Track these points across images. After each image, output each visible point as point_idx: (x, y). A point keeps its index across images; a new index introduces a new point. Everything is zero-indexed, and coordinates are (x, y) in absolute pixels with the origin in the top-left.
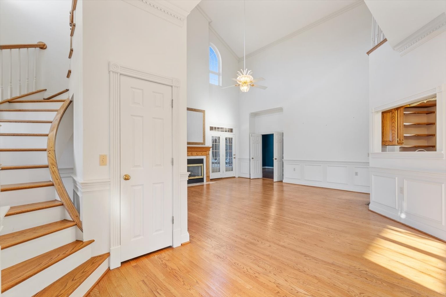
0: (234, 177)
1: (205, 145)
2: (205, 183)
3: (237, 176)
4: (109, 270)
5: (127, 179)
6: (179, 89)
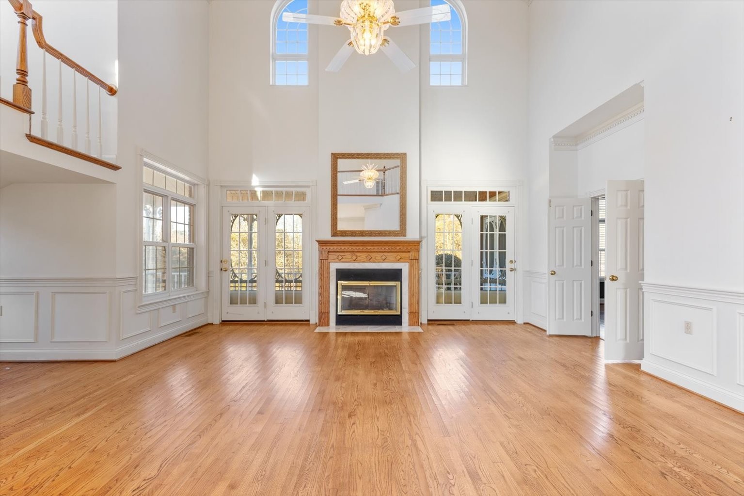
0: (513, 322)
1: (404, 235)
2: (405, 327)
3: (520, 321)
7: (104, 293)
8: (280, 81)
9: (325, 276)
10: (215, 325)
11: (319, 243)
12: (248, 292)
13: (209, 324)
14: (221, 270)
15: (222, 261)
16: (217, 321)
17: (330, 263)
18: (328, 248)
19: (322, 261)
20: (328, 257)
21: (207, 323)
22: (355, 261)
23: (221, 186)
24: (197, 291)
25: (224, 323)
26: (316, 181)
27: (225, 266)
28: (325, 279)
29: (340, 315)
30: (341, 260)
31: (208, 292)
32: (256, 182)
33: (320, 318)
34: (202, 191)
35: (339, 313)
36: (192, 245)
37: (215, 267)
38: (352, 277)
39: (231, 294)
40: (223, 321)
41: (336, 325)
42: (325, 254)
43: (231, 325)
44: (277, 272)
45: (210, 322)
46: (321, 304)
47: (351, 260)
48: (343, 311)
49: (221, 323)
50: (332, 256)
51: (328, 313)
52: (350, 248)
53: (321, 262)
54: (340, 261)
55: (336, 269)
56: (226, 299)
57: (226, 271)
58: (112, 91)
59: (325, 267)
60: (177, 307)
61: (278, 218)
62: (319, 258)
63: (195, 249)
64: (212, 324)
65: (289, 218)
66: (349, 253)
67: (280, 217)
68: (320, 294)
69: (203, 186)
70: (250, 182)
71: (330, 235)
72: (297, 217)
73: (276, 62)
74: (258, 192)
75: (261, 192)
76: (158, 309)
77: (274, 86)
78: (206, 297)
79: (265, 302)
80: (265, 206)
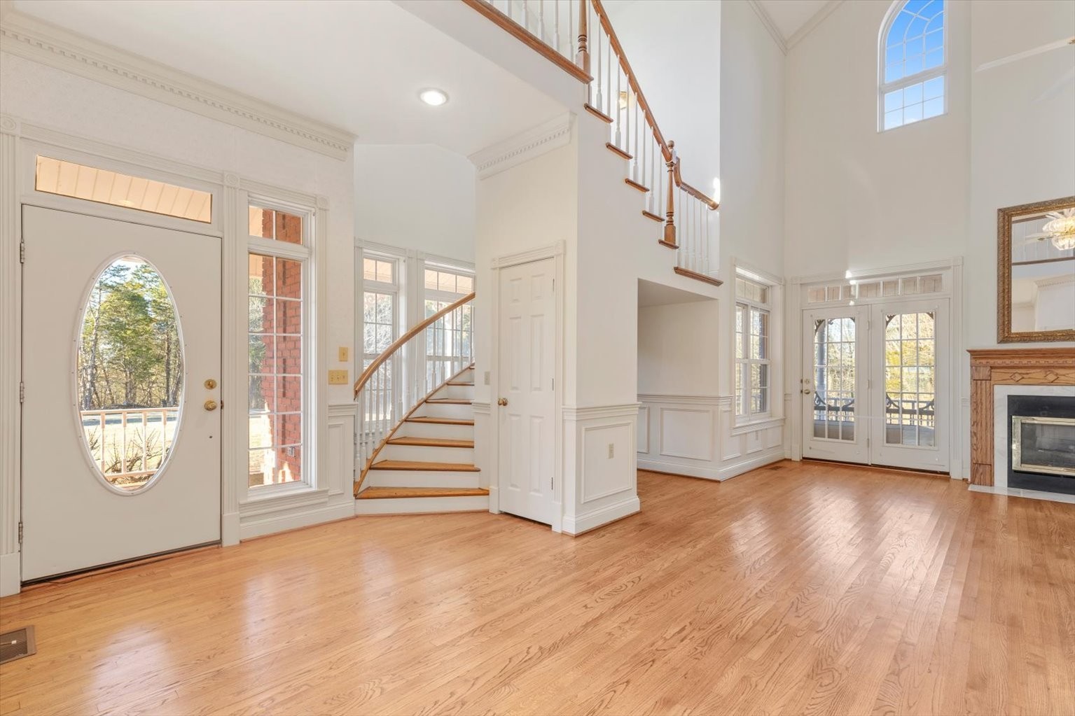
4: (487, 511)
5: (505, 404)
6: (565, 254)
8: (892, 121)
9: (984, 407)
10: (794, 461)
11: (972, 355)
12: (840, 424)
13: (785, 460)
14: (802, 392)
15: (802, 382)
16: (797, 458)
17: (996, 387)
18: (992, 362)
19: (979, 382)
20: (990, 376)
21: (783, 458)
22: (1052, 383)
23: (801, 284)
24: (771, 416)
25: (806, 460)
26: (963, 258)
27: (806, 387)
28: (984, 411)
29: (1015, 471)
30: (1020, 382)
31: (784, 420)
32: (849, 274)
33: (974, 472)
34: (777, 295)
35: (1015, 467)
36: (765, 362)
37: (795, 388)
38: (1045, 409)
39: (815, 424)
40: (804, 458)
41: (1008, 486)
42: (984, 372)
43: (817, 465)
44: (887, 397)
45: (787, 457)
46: (976, 450)
47: (1043, 381)
48: (1023, 465)
49: (801, 461)
50: (996, 375)
51: (991, 465)
52: (1042, 362)
53: (976, 384)
54: (1017, 383)
55: (1009, 396)
56: (809, 430)
57: (808, 393)
58: (715, 207)
59: (984, 393)
60: (760, 433)
61: (888, 319)
62: (972, 377)
63: (769, 367)
64: (790, 460)
65: (909, 319)
66: (1039, 370)
67: (891, 317)
68: (974, 434)
69: (779, 286)
70: (845, 275)
71: (996, 342)
72: (924, 317)
73: (886, 95)
74: (855, 286)
75: (861, 286)
76: (746, 434)
77: (883, 132)
78: (782, 426)
79: (868, 439)
80: (868, 305)
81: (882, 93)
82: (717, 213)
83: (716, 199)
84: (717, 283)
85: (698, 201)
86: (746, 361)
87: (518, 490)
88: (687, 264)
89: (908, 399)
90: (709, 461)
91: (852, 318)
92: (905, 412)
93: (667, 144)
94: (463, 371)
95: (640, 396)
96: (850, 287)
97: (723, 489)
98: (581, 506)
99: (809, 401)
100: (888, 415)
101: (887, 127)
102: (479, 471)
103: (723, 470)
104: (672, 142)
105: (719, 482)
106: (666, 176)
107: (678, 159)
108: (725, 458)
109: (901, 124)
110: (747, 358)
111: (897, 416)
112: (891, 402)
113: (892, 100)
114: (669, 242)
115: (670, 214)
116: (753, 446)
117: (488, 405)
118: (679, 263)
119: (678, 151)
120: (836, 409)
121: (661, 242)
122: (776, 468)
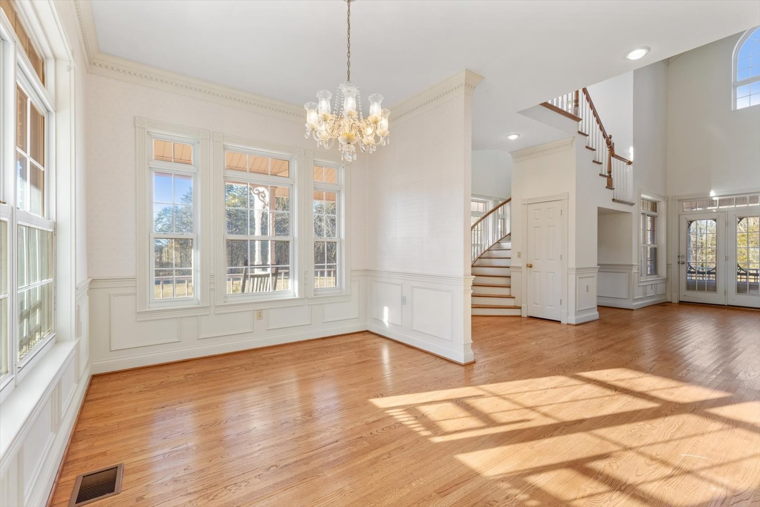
4: (520, 316)
5: (531, 267)
6: (568, 199)
7: (626, 272)
10: (674, 303)
12: (706, 282)
14: (679, 263)
15: (679, 257)
16: (675, 301)
21: (667, 301)
23: (679, 200)
24: (659, 277)
25: (682, 303)
27: (682, 260)
31: (667, 279)
32: (712, 194)
34: (662, 207)
36: (654, 246)
37: (674, 261)
39: (688, 282)
40: (680, 301)
43: (689, 306)
44: (738, 266)
45: (669, 300)
49: (678, 303)
56: (683, 285)
57: (683, 264)
58: (630, 163)
60: (653, 286)
61: (739, 220)
63: (657, 249)
64: (671, 302)
67: (741, 219)
69: (664, 202)
70: (709, 194)
73: (737, 88)
74: (717, 200)
75: (719, 200)
76: (646, 285)
77: (736, 111)
78: (666, 283)
79: (725, 291)
80: (725, 212)
81: (735, 87)
82: (631, 166)
83: (631, 159)
84: (632, 204)
85: (622, 162)
86: (645, 245)
87: (539, 306)
88: (616, 197)
89: (753, 268)
90: (626, 299)
91: (714, 220)
92: (751, 274)
93: (608, 136)
94: (485, 252)
95: (598, 265)
96: (713, 201)
97: (635, 314)
98: (578, 312)
99: (683, 268)
100: (739, 276)
101: (739, 107)
102: (514, 298)
103: (634, 304)
104: (611, 136)
105: (633, 310)
106: (608, 153)
107: (614, 143)
108: (636, 298)
109: (748, 106)
110: (645, 243)
111: (745, 277)
112: (741, 269)
113: (740, 92)
114: (610, 186)
115: (610, 172)
116: (650, 292)
117: (521, 267)
118: (614, 196)
119: (613, 140)
120: (703, 273)
121: (606, 187)
122: (664, 306)
